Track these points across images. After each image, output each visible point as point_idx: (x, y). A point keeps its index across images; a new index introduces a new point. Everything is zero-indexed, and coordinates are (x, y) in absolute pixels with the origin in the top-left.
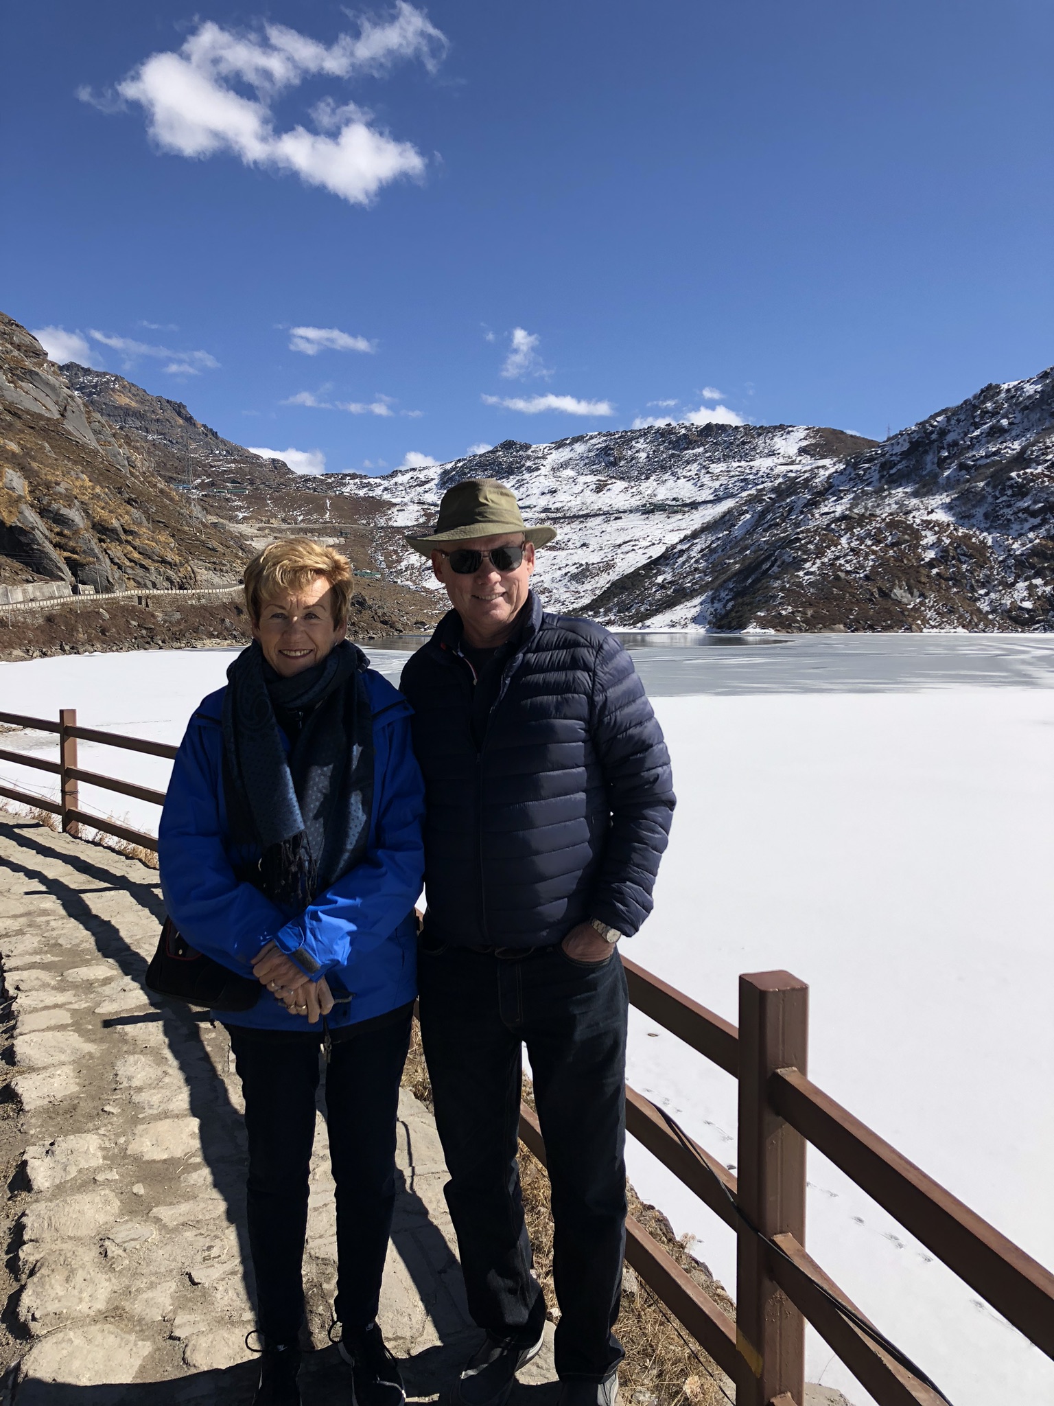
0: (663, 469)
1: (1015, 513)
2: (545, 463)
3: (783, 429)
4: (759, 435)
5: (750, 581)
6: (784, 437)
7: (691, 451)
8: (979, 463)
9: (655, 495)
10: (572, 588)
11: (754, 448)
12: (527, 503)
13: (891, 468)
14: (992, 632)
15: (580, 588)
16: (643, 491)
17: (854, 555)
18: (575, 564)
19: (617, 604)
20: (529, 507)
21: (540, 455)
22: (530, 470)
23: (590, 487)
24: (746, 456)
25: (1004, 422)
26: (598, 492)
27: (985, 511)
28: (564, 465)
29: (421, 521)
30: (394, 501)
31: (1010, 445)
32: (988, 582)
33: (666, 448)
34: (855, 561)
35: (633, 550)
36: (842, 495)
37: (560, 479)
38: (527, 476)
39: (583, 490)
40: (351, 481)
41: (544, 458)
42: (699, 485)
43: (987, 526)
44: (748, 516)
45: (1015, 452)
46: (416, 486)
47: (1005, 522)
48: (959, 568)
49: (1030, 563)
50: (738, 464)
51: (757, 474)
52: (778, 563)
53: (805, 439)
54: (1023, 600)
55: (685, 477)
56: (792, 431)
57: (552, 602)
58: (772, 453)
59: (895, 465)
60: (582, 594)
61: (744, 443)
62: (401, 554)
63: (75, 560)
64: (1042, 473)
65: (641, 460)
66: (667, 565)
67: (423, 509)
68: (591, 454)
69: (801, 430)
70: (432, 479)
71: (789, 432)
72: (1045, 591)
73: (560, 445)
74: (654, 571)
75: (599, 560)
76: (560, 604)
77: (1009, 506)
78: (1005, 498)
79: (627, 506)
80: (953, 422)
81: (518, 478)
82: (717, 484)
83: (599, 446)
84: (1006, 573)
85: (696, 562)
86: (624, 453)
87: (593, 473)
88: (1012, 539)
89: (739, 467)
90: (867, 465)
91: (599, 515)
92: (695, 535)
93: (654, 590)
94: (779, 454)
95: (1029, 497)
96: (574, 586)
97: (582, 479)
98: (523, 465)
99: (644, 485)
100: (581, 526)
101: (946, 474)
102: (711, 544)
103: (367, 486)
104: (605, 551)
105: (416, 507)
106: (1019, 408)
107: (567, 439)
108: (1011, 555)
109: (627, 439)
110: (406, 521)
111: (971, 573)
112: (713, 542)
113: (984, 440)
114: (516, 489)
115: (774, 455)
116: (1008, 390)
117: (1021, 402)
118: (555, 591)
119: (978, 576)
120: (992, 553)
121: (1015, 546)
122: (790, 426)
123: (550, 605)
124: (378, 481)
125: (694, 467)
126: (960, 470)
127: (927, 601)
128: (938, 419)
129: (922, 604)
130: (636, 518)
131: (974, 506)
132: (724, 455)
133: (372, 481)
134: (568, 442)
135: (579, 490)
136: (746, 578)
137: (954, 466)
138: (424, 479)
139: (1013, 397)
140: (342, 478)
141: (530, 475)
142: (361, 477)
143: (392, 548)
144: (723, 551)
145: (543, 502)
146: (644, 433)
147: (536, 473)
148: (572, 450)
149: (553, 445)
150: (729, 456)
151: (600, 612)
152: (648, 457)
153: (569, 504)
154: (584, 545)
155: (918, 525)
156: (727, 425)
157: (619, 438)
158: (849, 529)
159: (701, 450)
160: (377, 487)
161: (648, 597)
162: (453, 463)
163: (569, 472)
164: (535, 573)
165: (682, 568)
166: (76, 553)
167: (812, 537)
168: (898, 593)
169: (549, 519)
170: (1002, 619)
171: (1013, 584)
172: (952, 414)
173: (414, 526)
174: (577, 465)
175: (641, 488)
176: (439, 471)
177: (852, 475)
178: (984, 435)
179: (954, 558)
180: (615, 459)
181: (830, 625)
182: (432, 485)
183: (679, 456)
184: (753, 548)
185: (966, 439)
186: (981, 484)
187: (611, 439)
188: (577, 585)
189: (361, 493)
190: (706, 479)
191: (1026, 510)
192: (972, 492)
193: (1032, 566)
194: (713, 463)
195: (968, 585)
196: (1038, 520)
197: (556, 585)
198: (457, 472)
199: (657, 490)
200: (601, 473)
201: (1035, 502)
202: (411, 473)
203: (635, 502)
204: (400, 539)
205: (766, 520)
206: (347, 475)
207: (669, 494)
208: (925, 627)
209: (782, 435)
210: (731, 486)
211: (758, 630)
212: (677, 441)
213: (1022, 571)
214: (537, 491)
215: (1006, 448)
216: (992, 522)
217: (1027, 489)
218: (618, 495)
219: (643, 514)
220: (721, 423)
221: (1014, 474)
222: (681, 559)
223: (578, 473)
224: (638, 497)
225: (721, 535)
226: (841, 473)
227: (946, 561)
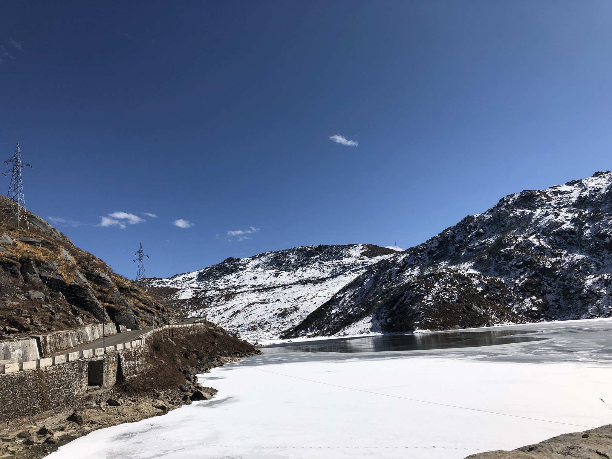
0: (303, 265)
1: (509, 268)
2: (248, 266)
3: (352, 246)
4: (342, 249)
5: (395, 307)
6: (353, 249)
7: (314, 257)
8: (478, 248)
9: (303, 277)
10: (280, 321)
11: (341, 254)
12: (244, 284)
13: (434, 254)
14: (525, 323)
15: (284, 320)
16: (297, 275)
17: (446, 291)
18: (278, 309)
19: (316, 326)
20: (245, 286)
21: (245, 263)
22: (242, 270)
23: (273, 275)
24: (338, 258)
25: (481, 230)
26: (276, 277)
27: (494, 268)
28: (258, 266)
29: (194, 296)
30: (178, 288)
31: (489, 240)
32: (511, 300)
33: (303, 257)
34: (448, 294)
35: (305, 300)
36: (414, 267)
37: (257, 272)
38: (240, 272)
39: (269, 277)
40: (154, 281)
41: (247, 264)
42: (322, 271)
43: (498, 274)
44: (368, 280)
45: (492, 242)
46: (186, 281)
47: (506, 272)
48: (496, 294)
49: (527, 289)
50: (336, 261)
51: (349, 264)
52: (408, 297)
53: (362, 249)
54: (531, 307)
55: (314, 268)
56: (356, 246)
57: (272, 328)
58: (350, 256)
59: (434, 252)
60: (286, 323)
61: (336, 252)
62: (187, 312)
63: (113, 308)
64: (514, 249)
65: (292, 262)
66: (335, 304)
67: (194, 291)
68: (269, 261)
69: (360, 246)
70: (194, 277)
71: (355, 247)
72: (539, 302)
73: (254, 258)
74: (329, 308)
75: (290, 306)
76: (276, 329)
77: (505, 265)
78: (502, 261)
79: (291, 282)
80: (456, 232)
81: (236, 274)
82: (331, 270)
83: (272, 257)
84: (517, 295)
85: (349, 302)
86: (284, 259)
87: (273, 269)
88: (514, 279)
89: (337, 262)
90: (421, 253)
91: (280, 287)
92: (344, 290)
93: (333, 317)
94: (353, 256)
95: (514, 260)
96: (281, 319)
97: (268, 272)
98: (238, 268)
99: (297, 273)
100: (272, 292)
101: (463, 254)
102: (354, 293)
103: (162, 283)
104: (291, 302)
105: (190, 290)
106: (486, 225)
107: (257, 255)
108: (517, 286)
109: (285, 254)
110: (186, 297)
111: (502, 296)
112: (354, 292)
113: (474, 239)
114: (237, 278)
115: (351, 256)
116: (477, 218)
117: (485, 222)
118: (271, 323)
119: (506, 297)
120: (507, 286)
121: (517, 282)
122: (355, 245)
123: (271, 330)
124: (167, 280)
125: (317, 264)
126: (469, 252)
127: (488, 310)
128: (448, 231)
129: (486, 312)
130: (298, 287)
131: (488, 266)
132: (329, 258)
133: (164, 280)
134: (257, 256)
135: (268, 277)
136: (393, 306)
137: (465, 250)
138: (190, 278)
139: (481, 220)
140: (149, 280)
141: (242, 272)
142: (158, 279)
143: (181, 310)
144: (361, 296)
145: (251, 283)
146: (292, 251)
147: (245, 271)
148: (260, 260)
149: (251, 258)
150: (331, 258)
151: (308, 330)
152: (295, 261)
153: (264, 283)
154: (278, 300)
155: (467, 276)
156: (328, 246)
157: (281, 253)
158: (437, 280)
159: (318, 256)
160: (167, 283)
161: (331, 321)
162: (203, 270)
163: (260, 269)
164: (259, 315)
165: (343, 305)
166: (113, 303)
167: (421, 284)
168: (475, 307)
169: (256, 290)
170: (526, 317)
171: (523, 300)
172: (455, 229)
173: (190, 299)
174: (263, 266)
175: (296, 274)
176: (197, 273)
177: (416, 258)
178: (474, 237)
179: (492, 290)
180: (281, 262)
181: (453, 325)
182: (194, 280)
183: (309, 259)
184: (380, 293)
185: (466, 238)
186: (486, 256)
187: (277, 254)
188: (282, 319)
189: (160, 286)
190: (324, 268)
191: (515, 266)
192: (483, 260)
193: (529, 291)
194: (325, 261)
195: (503, 302)
196: (522, 270)
197: (272, 320)
198: (206, 273)
199: (303, 274)
200: (275, 269)
201: (518, 262)
202: (183, 275)
203: (295, 280)
204: (184, 305)
205: (380, 280)
206: (151, 279)
207: (309, 276)
208: (494, 323)
209: (352, 248)
210: (338, 270)
211: (422, 331)
212: (307, 253)
213: (525, 293)
214: (248, 279)
215: (488, 241)
216: (500, 272)
217: (511, 256)
218: (285, 277)
219: (301, 284)
220: (325, 245)
221: (502, 250)
222: (341, 301)
223: (265, 269)
224: (296, 278)
225: (358, 289)
226: (409, 257)
227: (489, 291)
